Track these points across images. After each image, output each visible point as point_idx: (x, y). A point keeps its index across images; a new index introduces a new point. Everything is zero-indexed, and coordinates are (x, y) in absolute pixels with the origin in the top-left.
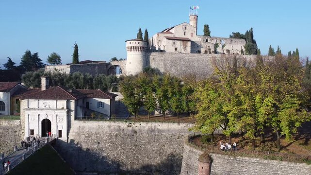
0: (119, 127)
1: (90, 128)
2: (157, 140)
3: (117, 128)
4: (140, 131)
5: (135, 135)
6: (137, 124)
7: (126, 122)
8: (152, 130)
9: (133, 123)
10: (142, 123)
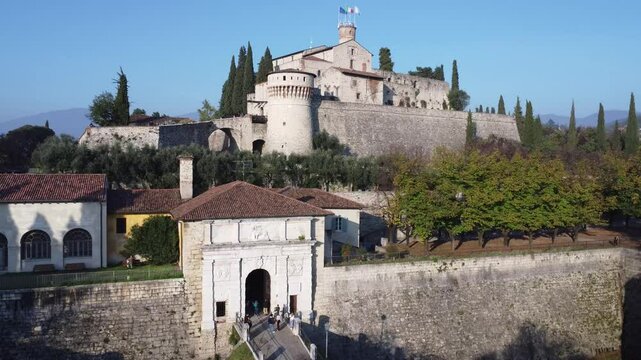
0: (421, 273)
1: (360, 283)
2: (499, 297)
3: (416, 276)
4: (464, 277)
5: (455, 288)
6: (458, 264)
7: (436, 261)
8: (486, 275)
9: (448, 262)
10: (466, 261)
